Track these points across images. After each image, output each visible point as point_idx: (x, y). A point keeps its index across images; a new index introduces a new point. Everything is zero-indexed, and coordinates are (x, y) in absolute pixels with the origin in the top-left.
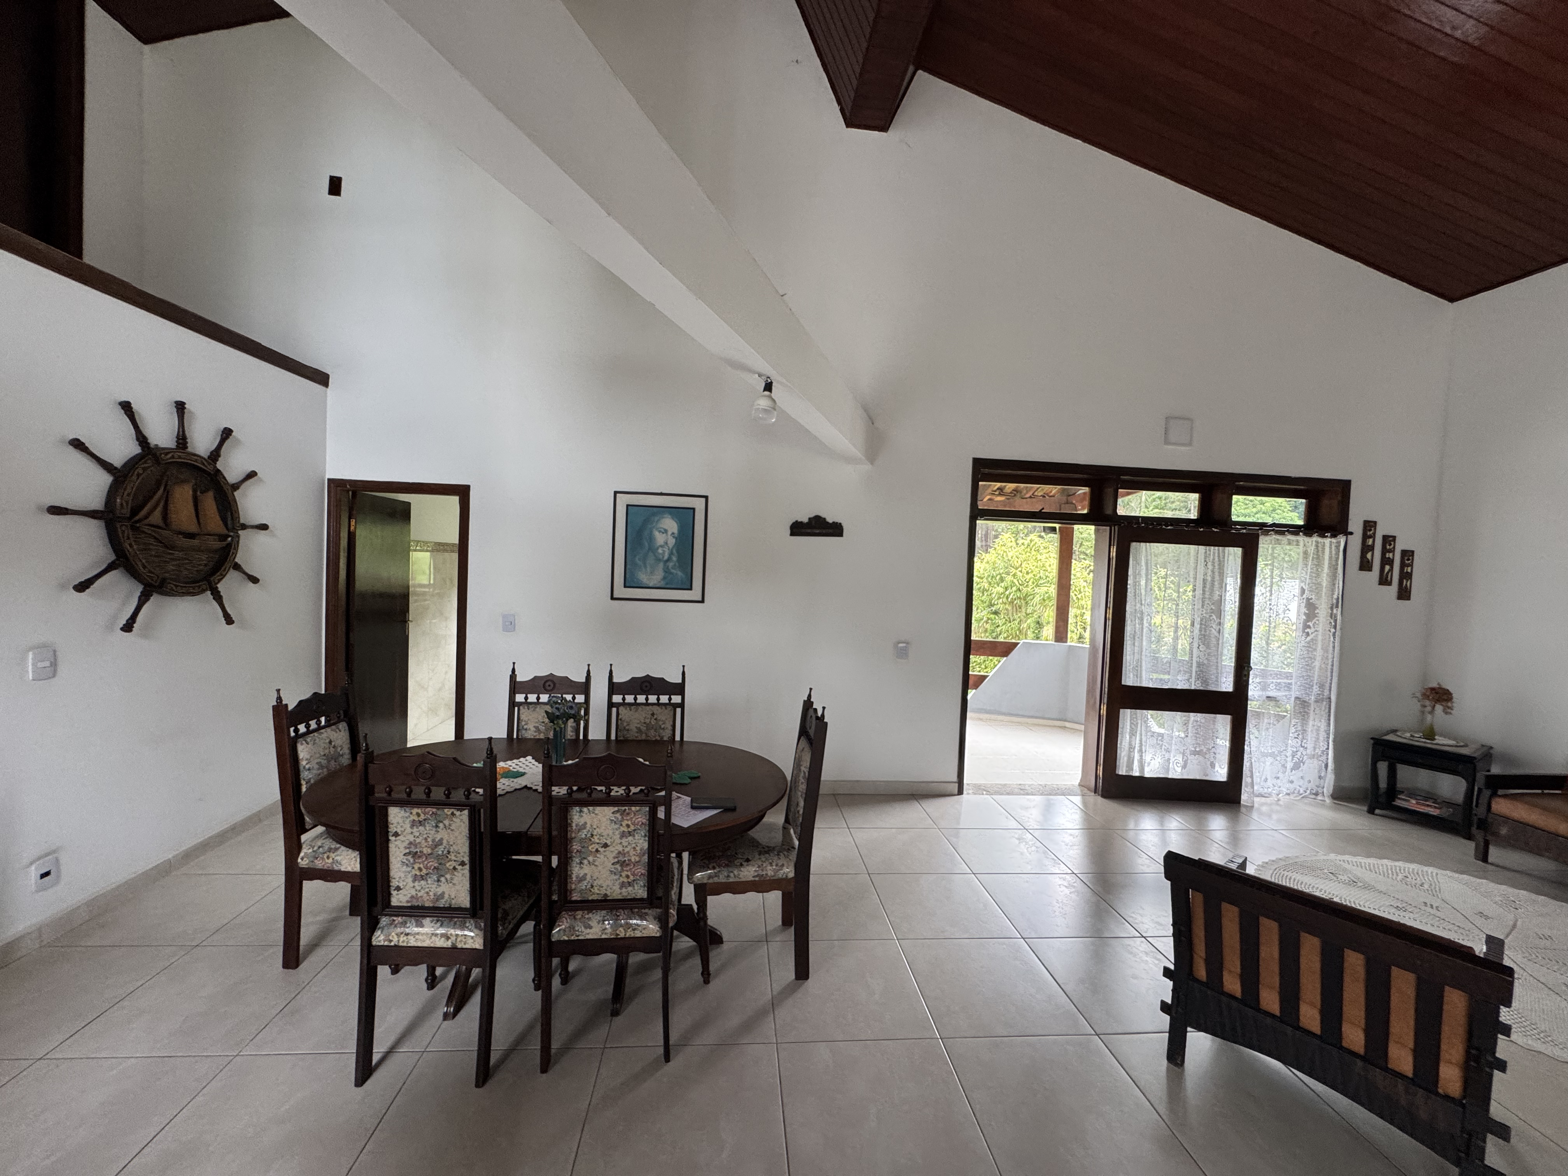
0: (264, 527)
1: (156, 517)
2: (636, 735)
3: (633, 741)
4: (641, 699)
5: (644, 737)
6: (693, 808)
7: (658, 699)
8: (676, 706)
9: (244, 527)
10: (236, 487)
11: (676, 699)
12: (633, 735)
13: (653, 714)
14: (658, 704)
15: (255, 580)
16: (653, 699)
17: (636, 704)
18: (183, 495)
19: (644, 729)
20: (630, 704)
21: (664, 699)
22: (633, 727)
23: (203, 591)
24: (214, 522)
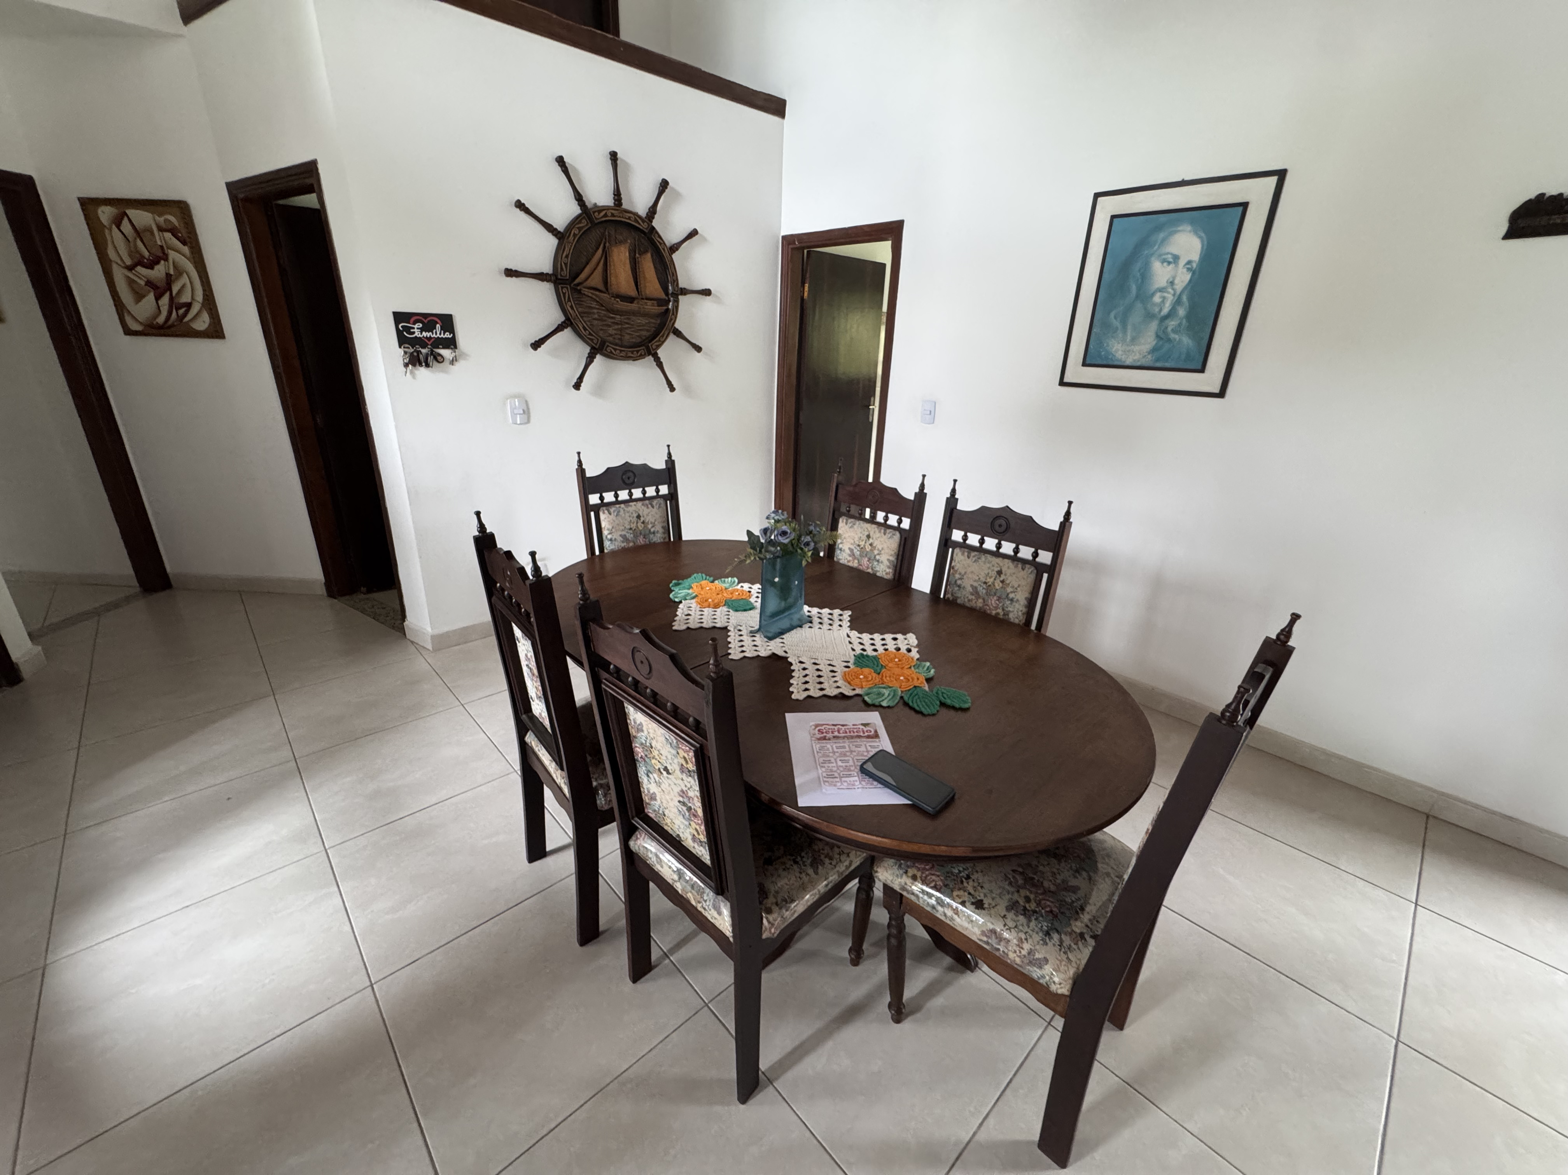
0: (707, 292)
1: (596, 280)
2: (970, 597)
3: (962, 606)
4: (990, 543)
5: (979, 604)
6: (863, 770)
7: (1016, 551)
8: (1040, 569)
9: (684, 292)
10: (674, 248)
11: (1045, 557)
12: (965, 596)
13: (1000, 573)
14: (1015, 558)
15: (698, 349)
16: (1008, 548)
17: (980, 549)
18: (621, 256)
19: (982, 591)
20: (972, 548)
21: (1026, 552)
22: (967, 583)
23: (642, 357)
24: (652, 286)
